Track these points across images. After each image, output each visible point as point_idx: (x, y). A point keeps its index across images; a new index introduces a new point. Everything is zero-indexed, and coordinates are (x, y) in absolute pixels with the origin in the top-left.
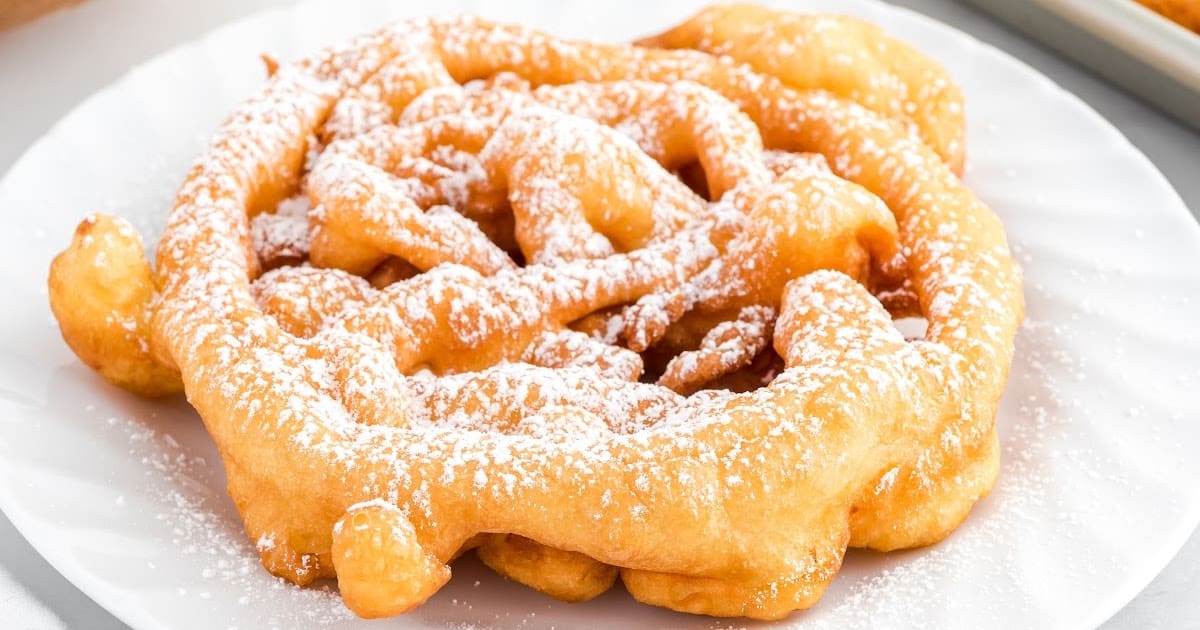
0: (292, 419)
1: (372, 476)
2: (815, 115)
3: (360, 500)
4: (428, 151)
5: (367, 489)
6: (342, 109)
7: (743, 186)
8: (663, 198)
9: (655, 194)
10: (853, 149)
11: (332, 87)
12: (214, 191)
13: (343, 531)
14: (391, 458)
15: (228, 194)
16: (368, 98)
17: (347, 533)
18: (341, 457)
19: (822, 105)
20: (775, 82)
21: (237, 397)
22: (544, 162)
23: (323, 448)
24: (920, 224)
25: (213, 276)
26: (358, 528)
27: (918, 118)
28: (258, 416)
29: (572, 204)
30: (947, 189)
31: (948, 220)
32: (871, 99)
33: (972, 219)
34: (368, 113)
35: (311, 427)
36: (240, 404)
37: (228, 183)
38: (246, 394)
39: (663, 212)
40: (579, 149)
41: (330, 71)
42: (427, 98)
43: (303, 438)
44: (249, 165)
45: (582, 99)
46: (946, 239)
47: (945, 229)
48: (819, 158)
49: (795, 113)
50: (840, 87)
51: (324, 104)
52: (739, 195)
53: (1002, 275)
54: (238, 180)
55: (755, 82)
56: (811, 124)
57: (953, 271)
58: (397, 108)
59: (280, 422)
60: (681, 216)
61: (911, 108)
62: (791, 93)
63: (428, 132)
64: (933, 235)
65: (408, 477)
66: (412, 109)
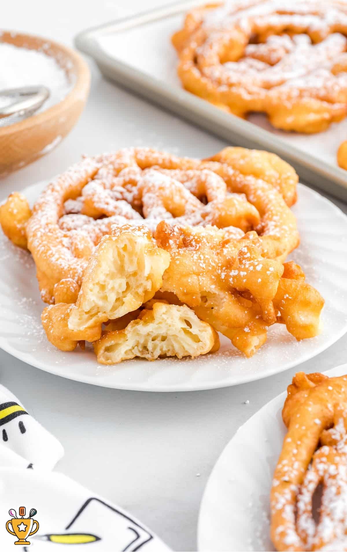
0: (52, 254)
1: (71, 272)
2: (246, 183)
3: (64, 278)
4: (124, 185)
5: (69, 276)
6: (100, 172)
7: (215, 201)
8: (189, 203)
9: (187, 202)
10: (255, 193)
11: (99, 165)
12: (53, 190)
13: (56, 287)
14: (78, 267)
15: (57, 191)
16: (109, 169)
17: (57, 287)
18: (63, 265)
19: (250, 180)
20: (237, 173)
21: (38, 246)
22: (152, 189)
23: (59, 262)
24: (268, 216)
25: (44, 213)
26: (61, 286)
27: (280, 185)
28: (42, 252)
29: (160, 202)
30: (280, 206)
31: (277, 215)
32: (266, 178)
33: (284, 216)
34: (108, 173)
35: (57, 256)
36: (39, 248)
37: (58, 188)
38: (41, 246)
39: (189, 207)
40: (163, 185)
41: (100, 161)
42: (126, 170)
43: (53, 259)
44: (66, 184)
45: (176, 174)
46: (275, 221)
47: (275, 218)
48: (243, 195)
49: (240, 182)
50: (257, 175)
51: (95, 170)
52: (213, 204)
53: (288, 233)
54: (62, 188)
55: (231, 172)
56: (245, 186)
57: (273, 230)
58: (117, 172)
59: (48, 254)
60: (194, 209)
61: (279, 181)
62: (241, 176)
63: (124, 180)
64: (271, 220)
65: (81, 273)
66: (122, 173)
